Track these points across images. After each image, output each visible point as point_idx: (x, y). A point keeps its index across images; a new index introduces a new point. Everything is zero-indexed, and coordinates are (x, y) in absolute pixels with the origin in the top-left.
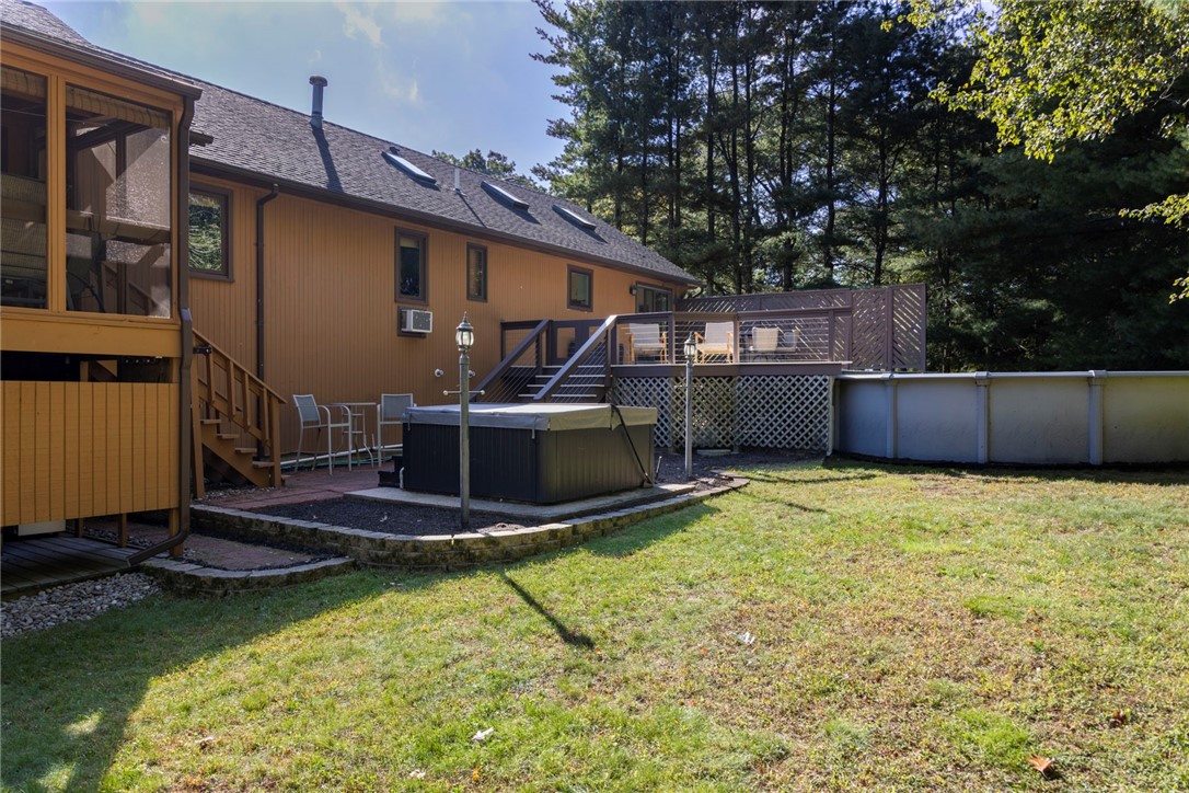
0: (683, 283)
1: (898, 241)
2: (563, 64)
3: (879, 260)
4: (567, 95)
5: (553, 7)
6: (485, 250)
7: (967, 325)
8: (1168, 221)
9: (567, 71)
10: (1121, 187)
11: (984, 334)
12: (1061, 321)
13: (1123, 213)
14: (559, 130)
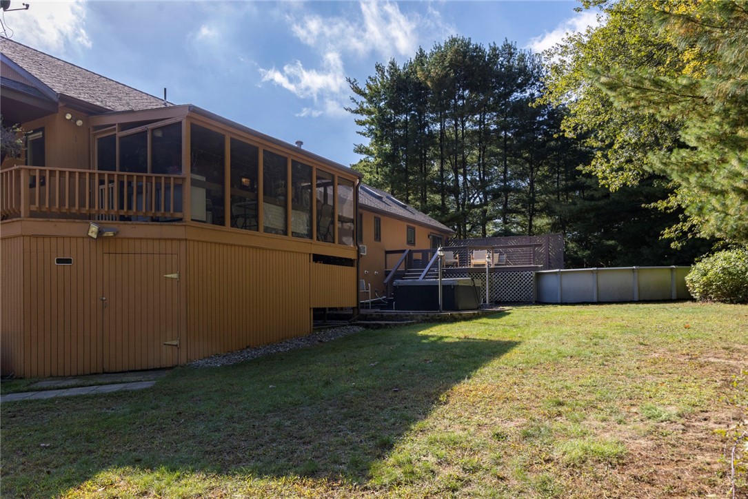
0: (447, 232)
1: (542, 211)
2: (362, 115)
3: (531, 221)
4: (364, 131)
5: (358, 85)
6: (380, 219)
7: (576, 253)
8: (659, 209)
9: (364, 118)
10: (644, 193)
11: (584, 257)
12: (620, 250)
13: (643, 205)
14: (360, 150)
